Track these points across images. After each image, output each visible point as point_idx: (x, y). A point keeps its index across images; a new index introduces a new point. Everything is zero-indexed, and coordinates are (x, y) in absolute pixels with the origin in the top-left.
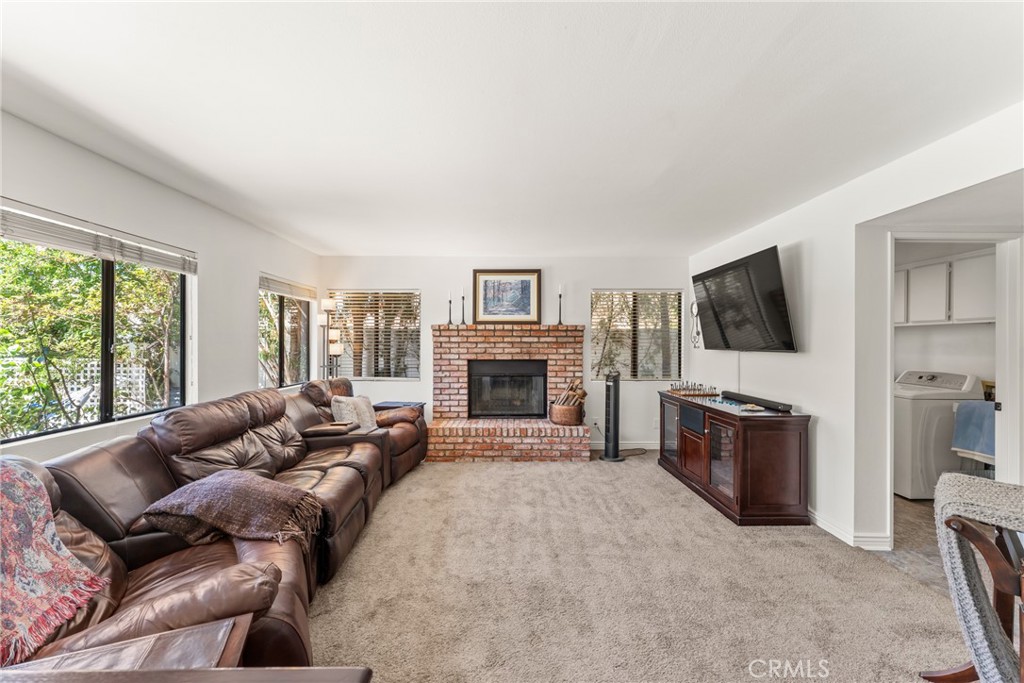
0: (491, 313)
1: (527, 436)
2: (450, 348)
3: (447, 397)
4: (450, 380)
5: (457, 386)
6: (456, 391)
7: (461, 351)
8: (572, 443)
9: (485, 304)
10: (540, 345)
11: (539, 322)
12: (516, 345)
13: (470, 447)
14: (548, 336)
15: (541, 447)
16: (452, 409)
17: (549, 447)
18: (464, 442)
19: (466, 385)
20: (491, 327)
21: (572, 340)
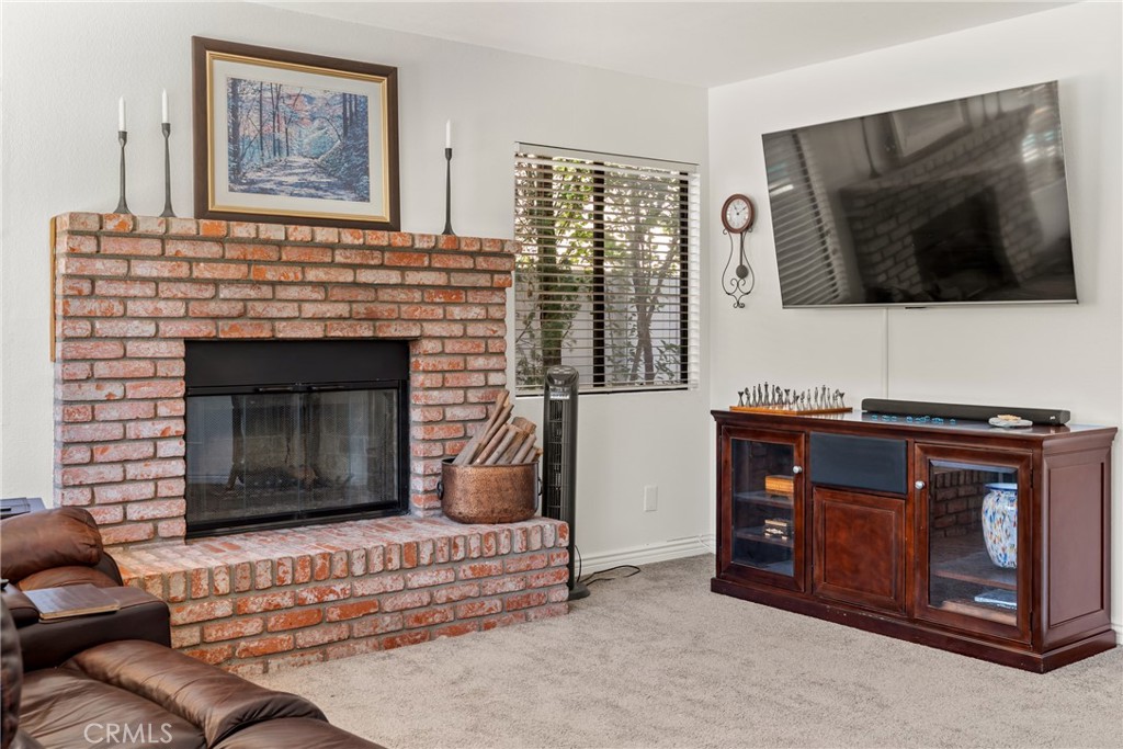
0: (252, 187)
1: (417, 566)
2: (123, 299)
3: (114, 473)
4: (126, 410)
5: (148, 429)
6: (148, 449)
7: (166, 308)
8: (529, 569)
9: (235, 155)
10: (401, 296)
11: (394, 225)
12: (337, 293)
13: (253, 627)
14: (430, 268)
15: (455, 594)
16: (134, 512)
17: (473, 590)
18: (239, 613)
19: (178, 427)
20: (276, 232)
21: (483, 280)
